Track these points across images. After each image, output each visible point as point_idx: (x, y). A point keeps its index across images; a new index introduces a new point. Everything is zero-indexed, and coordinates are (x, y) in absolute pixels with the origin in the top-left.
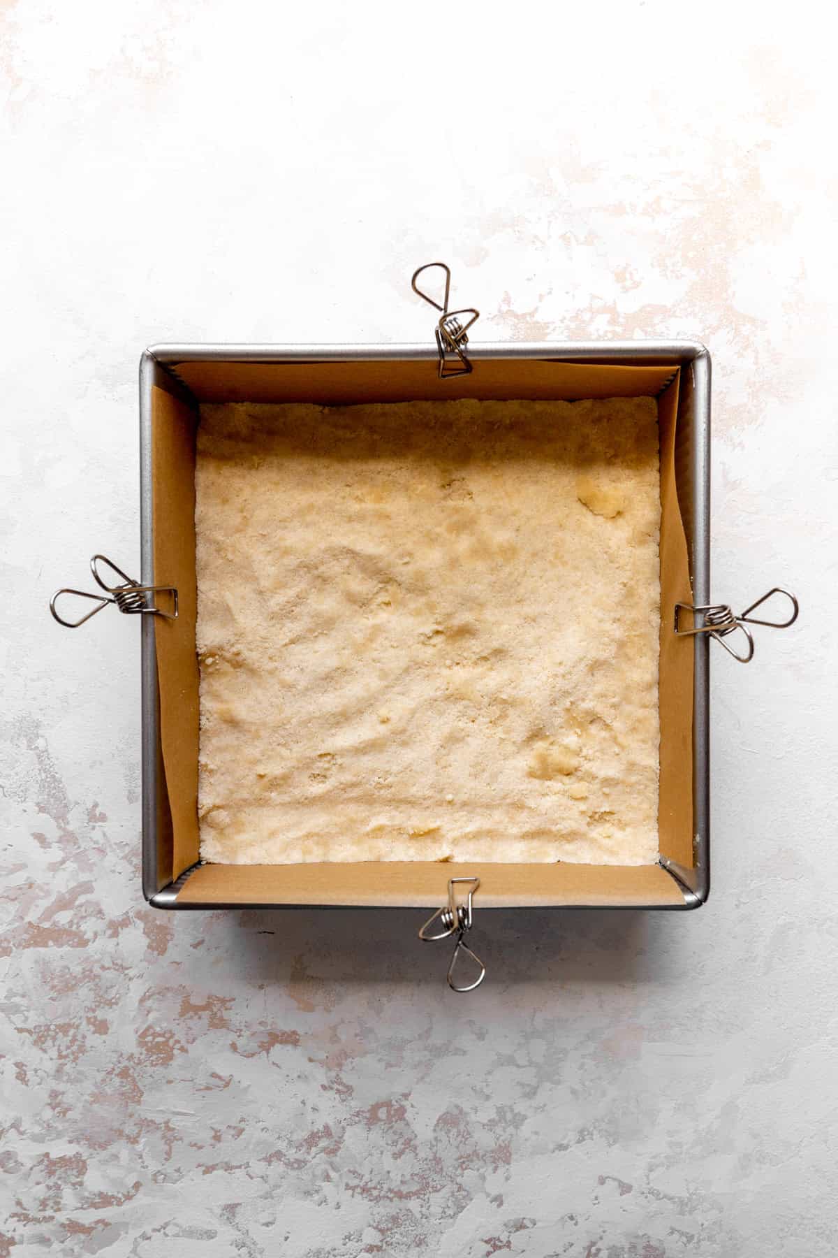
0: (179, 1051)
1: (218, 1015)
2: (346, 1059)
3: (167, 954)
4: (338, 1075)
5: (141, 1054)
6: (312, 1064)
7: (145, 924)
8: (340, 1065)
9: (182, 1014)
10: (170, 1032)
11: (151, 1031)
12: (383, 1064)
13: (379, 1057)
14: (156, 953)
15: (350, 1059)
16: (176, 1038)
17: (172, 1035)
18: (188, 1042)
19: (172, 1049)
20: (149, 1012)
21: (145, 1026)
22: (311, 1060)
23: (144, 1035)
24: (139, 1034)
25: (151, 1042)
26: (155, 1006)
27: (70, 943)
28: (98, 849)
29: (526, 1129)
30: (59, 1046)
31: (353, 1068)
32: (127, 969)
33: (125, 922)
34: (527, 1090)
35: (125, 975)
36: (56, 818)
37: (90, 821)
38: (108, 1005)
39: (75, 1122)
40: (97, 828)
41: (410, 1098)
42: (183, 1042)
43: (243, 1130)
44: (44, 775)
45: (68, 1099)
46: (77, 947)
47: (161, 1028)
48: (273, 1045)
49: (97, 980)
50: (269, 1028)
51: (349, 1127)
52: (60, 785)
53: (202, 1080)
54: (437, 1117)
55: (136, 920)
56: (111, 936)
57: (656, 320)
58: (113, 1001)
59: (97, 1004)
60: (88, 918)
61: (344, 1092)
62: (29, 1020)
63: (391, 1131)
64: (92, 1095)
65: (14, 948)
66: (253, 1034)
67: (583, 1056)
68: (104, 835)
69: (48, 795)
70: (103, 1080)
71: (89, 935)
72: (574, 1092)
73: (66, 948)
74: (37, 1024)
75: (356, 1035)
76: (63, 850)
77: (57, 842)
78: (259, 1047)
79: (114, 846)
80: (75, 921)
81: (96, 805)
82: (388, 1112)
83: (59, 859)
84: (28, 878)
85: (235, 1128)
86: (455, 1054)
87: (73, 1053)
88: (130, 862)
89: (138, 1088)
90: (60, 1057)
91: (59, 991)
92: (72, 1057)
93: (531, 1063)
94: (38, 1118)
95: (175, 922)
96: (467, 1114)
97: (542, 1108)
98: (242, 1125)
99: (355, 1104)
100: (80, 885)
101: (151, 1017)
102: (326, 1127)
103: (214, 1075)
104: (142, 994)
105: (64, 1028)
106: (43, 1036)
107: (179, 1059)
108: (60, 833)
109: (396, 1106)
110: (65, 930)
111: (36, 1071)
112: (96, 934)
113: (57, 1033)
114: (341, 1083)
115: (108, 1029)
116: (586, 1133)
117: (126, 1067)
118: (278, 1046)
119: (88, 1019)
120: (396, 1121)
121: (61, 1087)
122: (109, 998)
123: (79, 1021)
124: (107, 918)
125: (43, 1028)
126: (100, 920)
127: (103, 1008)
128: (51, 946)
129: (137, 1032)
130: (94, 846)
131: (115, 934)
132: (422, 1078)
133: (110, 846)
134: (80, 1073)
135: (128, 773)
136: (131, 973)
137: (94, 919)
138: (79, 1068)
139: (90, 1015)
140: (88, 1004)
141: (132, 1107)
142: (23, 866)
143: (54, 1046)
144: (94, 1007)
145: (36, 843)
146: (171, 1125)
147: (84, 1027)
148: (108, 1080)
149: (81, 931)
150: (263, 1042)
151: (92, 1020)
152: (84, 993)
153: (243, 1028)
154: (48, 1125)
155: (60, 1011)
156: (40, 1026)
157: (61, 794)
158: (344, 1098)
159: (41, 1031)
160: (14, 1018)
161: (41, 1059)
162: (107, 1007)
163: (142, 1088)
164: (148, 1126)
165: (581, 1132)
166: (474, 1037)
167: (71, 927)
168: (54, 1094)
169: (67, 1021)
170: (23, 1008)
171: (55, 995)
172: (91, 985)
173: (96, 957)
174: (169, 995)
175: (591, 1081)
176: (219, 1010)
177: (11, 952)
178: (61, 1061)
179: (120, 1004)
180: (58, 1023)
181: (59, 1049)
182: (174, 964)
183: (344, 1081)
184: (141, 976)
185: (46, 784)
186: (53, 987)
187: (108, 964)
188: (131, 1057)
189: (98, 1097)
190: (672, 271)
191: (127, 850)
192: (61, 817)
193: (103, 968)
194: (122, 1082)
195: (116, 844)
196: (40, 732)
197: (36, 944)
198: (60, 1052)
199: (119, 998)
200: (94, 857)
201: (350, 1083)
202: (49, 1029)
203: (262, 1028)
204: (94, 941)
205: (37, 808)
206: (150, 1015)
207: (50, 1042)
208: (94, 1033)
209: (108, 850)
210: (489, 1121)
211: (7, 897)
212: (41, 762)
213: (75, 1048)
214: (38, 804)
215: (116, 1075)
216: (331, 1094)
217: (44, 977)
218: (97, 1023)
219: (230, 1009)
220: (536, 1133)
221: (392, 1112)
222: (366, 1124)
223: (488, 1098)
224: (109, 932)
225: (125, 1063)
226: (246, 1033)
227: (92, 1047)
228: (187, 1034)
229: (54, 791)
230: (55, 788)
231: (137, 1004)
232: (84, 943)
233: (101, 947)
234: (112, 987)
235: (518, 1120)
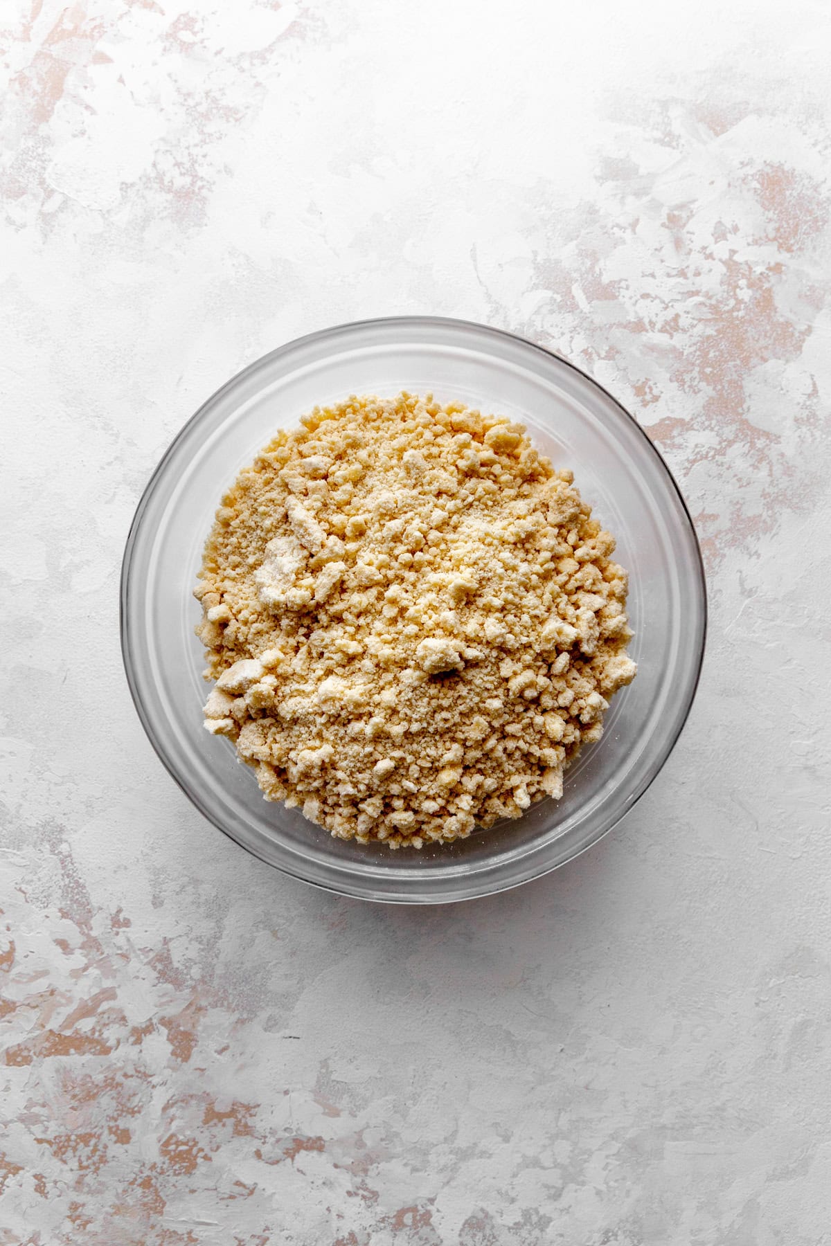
0: (202, 1160)
1: (243, 1121)
2: (371, 1164)
3: (191, 1061)
4: (363, 1181)
5: (164, 1163)
6: (338, 1170)
7: (170, 1030)
8: (366, 1171)
9: (206, 1122)
10: (194, 1140)
11: (174, 1140)
12: (409, 1168)
13: (405, 1161)
14: (179, 1059)
15: (375, 1165)
16: (200, 1145)
17: (196, 1143)
18: (212, 1150)
19: (196, 1157)
20: (172, 1120)
21: (168, 1135)
22: (336, 1166)
23: (167, 1144)
24: (161, 1143)
25: (174, 1151)
26: (178, 1113)
27: (93, 1050)
28: (122, 955)
29: (551, 1231)
30: (80, 1156)
31: (379, 1173)
32: (151, 1076)
33: (148, 1029)
34: (552, 1191)
35: (148, 1082)
36: (79, 924)
37: (113, 926)
38: (130, 1113)
39: (95, 1234)
40: (120, 933)
41: (436, 1202)
42: (207, 1150)
43: (267, 1239)
44: (67, 880)
45: (88, 1211)
46: (99, 1054)
47: (185, 1136)
48: (298, 1152)
49: (120, 1088)
50: (295, 1133)
51: (374, 1233)
52: (84, 891)
53: (226, 1189)
54: (463, 1221)
55: (159, 1026)
56: (135, 1043)
57: (675, 433)
58: (136, 1109)
59: (119, 1112)
60: (111, 1025)
61: (370, 1198)
62: (49, 1133)
63: (416, 1237)
64: (113, 1206)
65: (35, 1057)
66: (278, 1141)
67: (607, 1157)
68: (128, 940)
69: (71, 900)
70: (125, 1191)
71: (112, 1043)
72: (598, 1193)
73: (88, 1057)
74: (57, 1134)
75: (382, 1140)
76: (85, 956)
77: (80, 948)
78: (284, 1153)
79: (139, 952)
80: (98, 1028)
81: (120, 911)
82: (414, 1217)
83: (82, 965)
84: (50, 985)
85: (259, 1237)
86: (481, 1157)
87: (94, 1164)
88: (155, 968)
89: (161, 1198)
90: (81, 1167)
91: (79, 1100)
92: (93, 1168)
93: (556, 1165)
94: (57, 1232)
95: (200, 1028)
96: (492, 1217)
97: (566, 1210)
98: (267, 1234)
99: (380, 1210)
100: (104, 991)
101: (174, 1124)
102: (352, 1234)
103: (238, 1183)
104: (166, 1102)
105: (85, 1139)
106: (63, 1146)
107: (202, 1167)
108: (82, 939)
109: (422, 1211)
110: (87, 1037)
111: (55, 1182)
112: (119, 1042)
113: (78, 1144)
114: (367, 1189)
115: (130, 1138)
116: (610, 1234)
117: (148, 1176)
118: (303, 1152)
119: (110, 1128)
120: (422, 1227)
121: (81, 1199)
122: (132, 1106)
123: (101, 1131)
124: (130, 1025)
125: (63, 1138)
126: (123, 1027)
127: (125, 1116)
128: (73, 1054)
129: (159, 1141)
130: (119, 952)
131: (138, 1041)
132: (448, 1182)
133: (134, 952)
134: (101, 1183)
135: (153, 877)
136: (155, 1080)
137: (117, 1026)
138: (100, 1179)
139: (112, 1124)
140: (110, 1112)
141: (154, 1218)
142: (44, 973)
143: (75, 1156)
144: (116, 1116)
145: (59, 950)
146: (194, 1236)
147: (107, 1138)
148: (130, 1190)
149: (103, 1039)
150: (287, 1149)
151: (114, 1129)
152: (106, 1102)
153: (267, 1134)
154: (68, 1239)
155: (80, 1121)
156: (60, 1137)
157: (84, 900)
158: (370, 1204)
159: (60, 1142)
160: (33, 1128)
161: (62, 1171)
162: (129, 1116)
163: (164, 1198)
164: (170, 1237)
165: (607, 1232)
166: (500, 1139)
167: (93, 1034)
168: (74, 1207)
169: (88, 1131)
170: (43, 1118)
171: (75, 1104)
172: (114, 1093)
173: (119, 1065)
174: (194, 1102)
175: (616, 1181)
176: (244, 1117)
177: (31, 1061)
178: (82, 1172)
179: (142, 1114)
180: (79, 1133)
181: (79, 1160)
182: (198, 1072)
183: (370, 1186)
184: (164, 1084)
185: (70, 890)
186: (74, 1096)
187: (131, 1071)
188: (153, 1167)
189: (119, 1209)
190: (689, 387)
191: (152, 955)
192: (84, 923)
193: (126, 1076)
194: (144, 1192)
195: (139, 949)
196: (64, 837)
197: (58, 1052)
198: (80, 1162)
199: (142, 1106)
200: (117, 963)
201: (375, 1189)
202: (69, 1140)
203: (287, 1135)
204: (116, 1049)
205: (60, 914)
206: (173, 1124)
207: (70, 1153)
208: (116, 1142)
209: (132, 955)
210: (515, 1224)
211: (28, 1005)
212: (64, 868)
213: (96, 1158)
214: (60, 910)
215: (140, 1185)
216: (357, 1200)
217: (65, 1086)
218: (119, 1132)
219: (255, 1116)
220: (562, 1235)
221: (418, 1218)
222: (392, 1230)
223: (513, 1201)
224: (132, 1039)
225: (147, 1173)
226: (271, 1140)
227: (114, 1157)
228: (211, 1142)
229: (78, 897)
230: (78, 893)
231: (159, 1113)
232: (106, 1051)
233: (124, 1054)
234: (134, 1095)
235: (544, 1223)
